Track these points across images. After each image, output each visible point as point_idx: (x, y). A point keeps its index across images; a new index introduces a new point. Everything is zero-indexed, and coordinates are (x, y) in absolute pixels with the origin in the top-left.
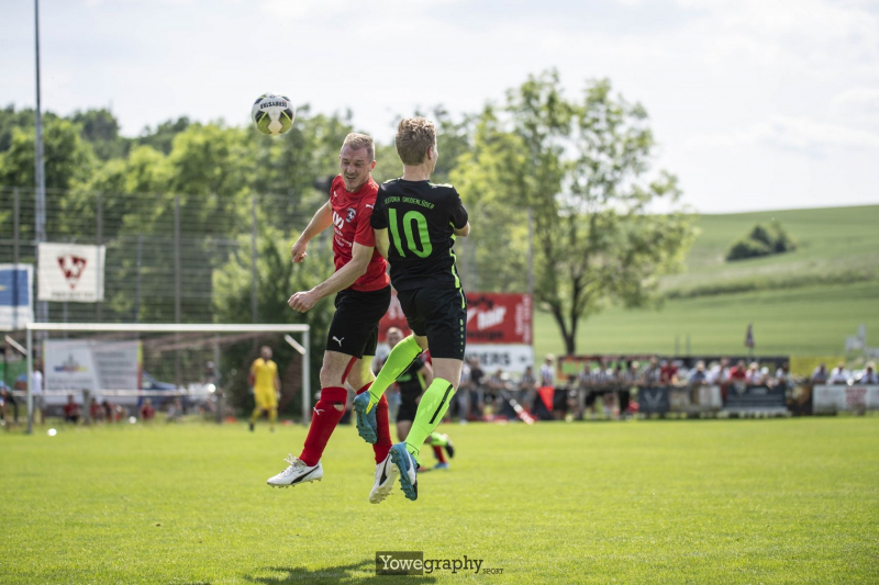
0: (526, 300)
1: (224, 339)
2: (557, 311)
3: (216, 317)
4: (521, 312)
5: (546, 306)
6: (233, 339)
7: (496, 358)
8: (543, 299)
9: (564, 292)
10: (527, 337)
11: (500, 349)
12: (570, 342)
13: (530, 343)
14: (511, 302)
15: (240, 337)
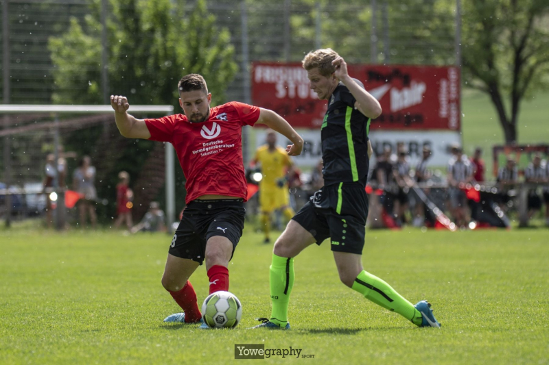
0: (453, 75)
1: (65, 123)
2: (492, 89)
3: (55, 97)
4: (446, 90)
5: (478, 82)
6: (76, 123)
7: (413, 147)
8: (476, 74)
9: (504, 64)
10: (453, 122)
11: (419, 137)
12: (510, 129)
13: (458, 129)
14: (433, 78)
15: (85, 120)
